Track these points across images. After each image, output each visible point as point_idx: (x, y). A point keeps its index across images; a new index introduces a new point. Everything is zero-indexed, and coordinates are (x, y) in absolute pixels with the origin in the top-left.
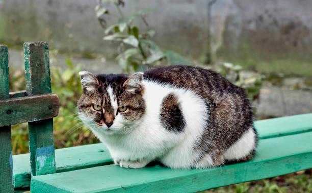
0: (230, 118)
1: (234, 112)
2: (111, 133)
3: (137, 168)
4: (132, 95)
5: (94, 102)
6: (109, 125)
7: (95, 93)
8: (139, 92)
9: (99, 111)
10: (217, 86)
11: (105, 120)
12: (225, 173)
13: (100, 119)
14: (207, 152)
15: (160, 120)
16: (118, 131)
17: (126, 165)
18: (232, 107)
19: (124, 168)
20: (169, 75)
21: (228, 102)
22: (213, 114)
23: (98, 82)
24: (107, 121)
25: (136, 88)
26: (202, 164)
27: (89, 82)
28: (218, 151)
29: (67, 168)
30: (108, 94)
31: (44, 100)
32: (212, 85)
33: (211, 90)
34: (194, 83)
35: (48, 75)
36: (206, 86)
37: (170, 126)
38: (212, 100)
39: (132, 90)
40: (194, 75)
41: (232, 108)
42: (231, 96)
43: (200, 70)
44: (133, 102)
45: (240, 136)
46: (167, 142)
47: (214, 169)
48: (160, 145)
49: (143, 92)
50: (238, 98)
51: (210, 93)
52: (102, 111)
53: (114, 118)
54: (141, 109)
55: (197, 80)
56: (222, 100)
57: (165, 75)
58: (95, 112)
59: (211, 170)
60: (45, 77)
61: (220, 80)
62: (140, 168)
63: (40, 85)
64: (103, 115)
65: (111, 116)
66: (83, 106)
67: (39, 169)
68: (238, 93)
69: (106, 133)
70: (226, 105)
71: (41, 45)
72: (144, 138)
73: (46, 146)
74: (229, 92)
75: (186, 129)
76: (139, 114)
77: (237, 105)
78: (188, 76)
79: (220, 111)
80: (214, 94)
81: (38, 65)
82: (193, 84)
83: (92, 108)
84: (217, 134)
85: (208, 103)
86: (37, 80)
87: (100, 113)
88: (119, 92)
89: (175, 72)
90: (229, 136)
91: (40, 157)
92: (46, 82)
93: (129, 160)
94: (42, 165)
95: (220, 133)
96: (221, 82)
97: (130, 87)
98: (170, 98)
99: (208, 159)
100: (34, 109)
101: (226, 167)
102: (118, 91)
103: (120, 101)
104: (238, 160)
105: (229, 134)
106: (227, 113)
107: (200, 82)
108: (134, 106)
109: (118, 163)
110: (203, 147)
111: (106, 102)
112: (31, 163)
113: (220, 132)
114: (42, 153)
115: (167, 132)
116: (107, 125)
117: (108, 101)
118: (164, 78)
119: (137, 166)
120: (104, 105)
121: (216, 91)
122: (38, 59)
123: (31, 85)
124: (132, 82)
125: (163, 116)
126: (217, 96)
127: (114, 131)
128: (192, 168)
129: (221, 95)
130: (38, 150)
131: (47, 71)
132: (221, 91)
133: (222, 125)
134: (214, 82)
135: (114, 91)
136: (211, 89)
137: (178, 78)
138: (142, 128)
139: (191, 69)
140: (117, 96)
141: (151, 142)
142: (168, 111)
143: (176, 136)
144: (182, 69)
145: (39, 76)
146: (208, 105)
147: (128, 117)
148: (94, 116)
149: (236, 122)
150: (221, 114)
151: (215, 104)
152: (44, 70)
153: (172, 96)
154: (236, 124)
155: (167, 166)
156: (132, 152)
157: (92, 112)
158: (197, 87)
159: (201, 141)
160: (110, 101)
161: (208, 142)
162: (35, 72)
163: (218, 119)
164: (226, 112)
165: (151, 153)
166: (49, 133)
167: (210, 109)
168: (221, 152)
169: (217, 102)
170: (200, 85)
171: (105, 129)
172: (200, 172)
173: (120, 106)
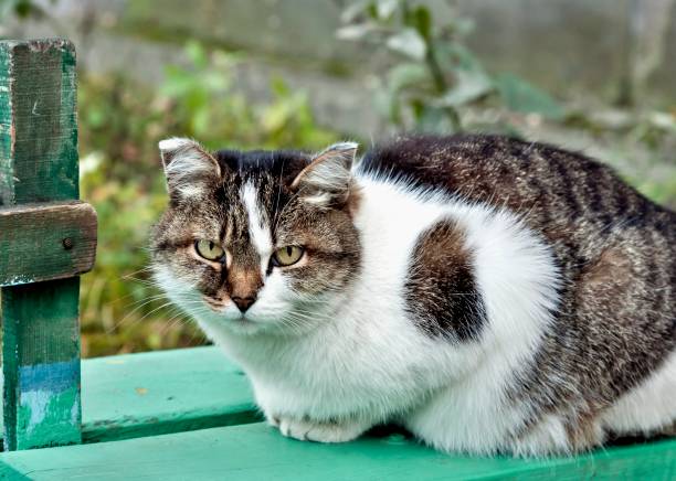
0: (630, 305)
1: (640, 287)
2: (251, 330)
3: (331, 443)
4: (319, 213)
5: (198, 232)
6: (244, 304)
7: (203, 205)
8: (343, 203)
9: (216, 260)
10: (595, 206)
11: (230, 288)
12: (602, 474)
13: (218, 283)
14: (550, 408)
15: (403, 301)
16: (273, 326)
17: (299, 433)
18: (638, 269)
19: (294, 439)
20: (446, 162)
21: (625, 256)
22: (574, 293)
23: (219, 171)
24: (237, 291)
25: (333, 192)
26: (533, 443)
27: (192, 170)
28: (585, 405)
29: (125, 425)
30: (241, 207)
31: (49, 221)
32: (581, 200)
33: (574, 217)
34: (523, 193)
35: (70, 142)
36: (562, 204)
37: (434, 322)
38: (573, 247)
39: (320, 200)
40: (525, 167)
41: (636, 275)
42: (638, 237)
43: (548, 151)
44: (320, 235)
45: (657, 363)
46: (426, 371)
47: (571, 460)
48: (402, 378)
49: (356, 206)
50: (658, 243)
51: (569, 225)
52: (224, 262)
53: (260, 284)
54: (349, 258)
55: (534, 183)
56: (605, 249)
57: (434, 163)
58: (200, 263)
59: (560, 462)
60: (60, 151)
61: (606, 187)
62: (342, 443)
63: (41, 174)
64: (225, 272)
65: (250, 276)
66: (164, 246)
67: (29, 429)
68: (659, 227)
69: (236, 329)
70: (617, 263)
71: (52, 50)
72: (352, 354)
73: (52, 359)
74: (632, 224)
75: (487, 335)
76: (341, 274)
77: (652, 266)
78: (505, 171)
79: (595, 284)
80: (584, 229)
81: (37, 111)
82: (520, 198)
83: (192, 251)
84: (582, 353)
85: (561, 257)
86: (34, 158)
87: (217, 266)
88: (277, 202)
89: (467, 154)
90: (621, 362)
91: (32, 393)
92: (61, 165)
93: (307, 418)
94: (37, 417)
95: (591, 351)
96: (609, 193)
97: (315, 189)
98: (443, 232)
99: (554, 429)
100: (14, 246)
101: (607, 454)
102: (274, 198)
103: (280, 230)
104: (647, 435)
105: (622, 356)
106: (619, 289)
107: (543, 192)
108: (323, 246)
109: (278, 421)
110: (537, 391)
111: (235, 231)
112: (6, 409)
113: (594, 348)
114: (38, 382)
115: (427, 340)
116: (237, 303)
117: (241, 228)
118: (430, 173)
119: (333, 435)
120: (228, 239)
121: (592, 221)
122: (41, 92)
123: (12, 171)
124: (321, 174)
125: (413, 290)
126: (590, 237)
127: (262, 323)
128: (502, 454)
129: (606, 232)
130: (27, 371)
131: (67, 131)
132: (608, 220)
133: (601, 325)
134: (586, 193)
135: (261, 198)
136: (575, 211)
137: (473, 174)
138: (347, 322)
139: (518, 147)
140: (271, 214)
141: (375, 371)
142: (432, 275)
143: (456, 355)
144: (489, 146)
145: (39, 145)
146: (561, 264)
147: (306, 283)
148: (198, 276)
149: (646, 320)
150: (598, 293)
151: (582, 260)
152: (58, 126)
153: (446, 228)
154: (646, 328)
155: (423, 443)
156: (315, 393)
157: (191, 265)
158: (530, 205)
159: (530, 371)
160: (246, 228)
161: (555, 378)
162: (28, 132)
163: (590, 306)
164: (616, 286)
165: (374, 400)
166: (64, 320)
167: (568, 275)
168: (595, 412)
169: (588, 254)
170: (541, 199)
171: (231, 316)
172: (524, 468)
173: (279, 245)
